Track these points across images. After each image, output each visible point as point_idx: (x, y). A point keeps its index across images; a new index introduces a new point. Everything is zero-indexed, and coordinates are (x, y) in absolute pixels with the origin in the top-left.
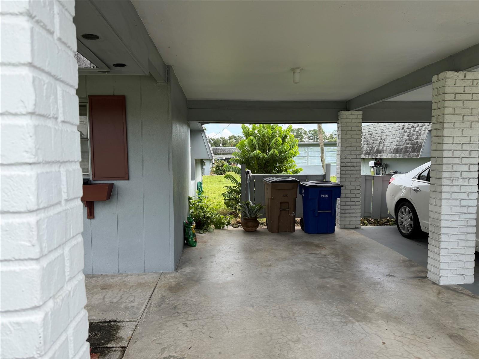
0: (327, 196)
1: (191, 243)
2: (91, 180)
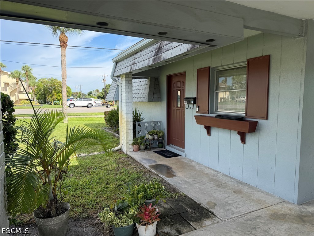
2: (245, 118)
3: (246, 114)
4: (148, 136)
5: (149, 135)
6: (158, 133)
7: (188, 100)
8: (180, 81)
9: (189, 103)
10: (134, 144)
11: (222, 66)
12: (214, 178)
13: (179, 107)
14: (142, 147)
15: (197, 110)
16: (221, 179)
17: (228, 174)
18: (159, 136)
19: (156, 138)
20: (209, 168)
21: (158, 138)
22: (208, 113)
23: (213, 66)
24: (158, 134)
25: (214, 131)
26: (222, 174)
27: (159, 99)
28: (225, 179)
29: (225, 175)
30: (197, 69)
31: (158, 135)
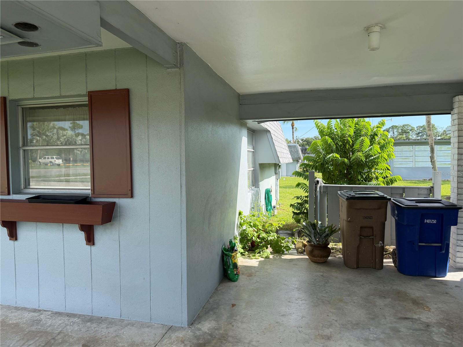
0: (435, 222)
1: (231, 276)
2: (90, 197)
3: (93, 189)
11: (34, 99)
12: (33, 328)
16: (50, 325)
17: (62, 310)
20: (17, 309)
22: (9, 194)
23: (12, 96)
25: (25, 230)
26: (50, 313)
28: (59, 321)
29: (56, 313)
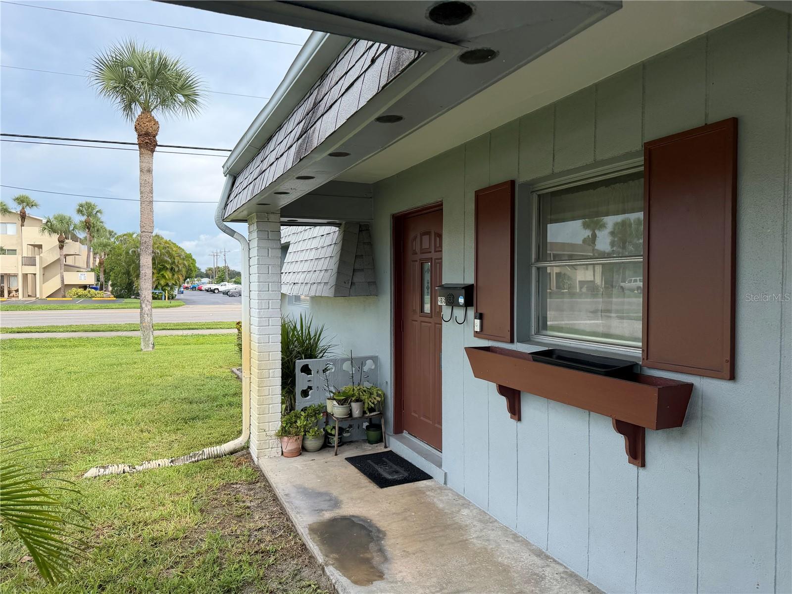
2: (641, 366)
3: (647, 349)
4: (334, 406)
5: (335, 402)
6: (365, 397)
7: (450, 294)
8: (428, 233)
9: (452, 302)
10: (284, 432)
11: (553, 175)
12: (528, 589)
13: (427, 315)
14: (311, 443)
15: (478, 329)
17: (582, 574)
18: (366, 405)
19: (356, 413)
20: (515, 537)
21: (364, 413)
22: (512, 341)
23: (523, 178)
24: (363, 398)
25: (531, 406)
27: (371, 289)
30: (475, 192)
31: (364, 403)
